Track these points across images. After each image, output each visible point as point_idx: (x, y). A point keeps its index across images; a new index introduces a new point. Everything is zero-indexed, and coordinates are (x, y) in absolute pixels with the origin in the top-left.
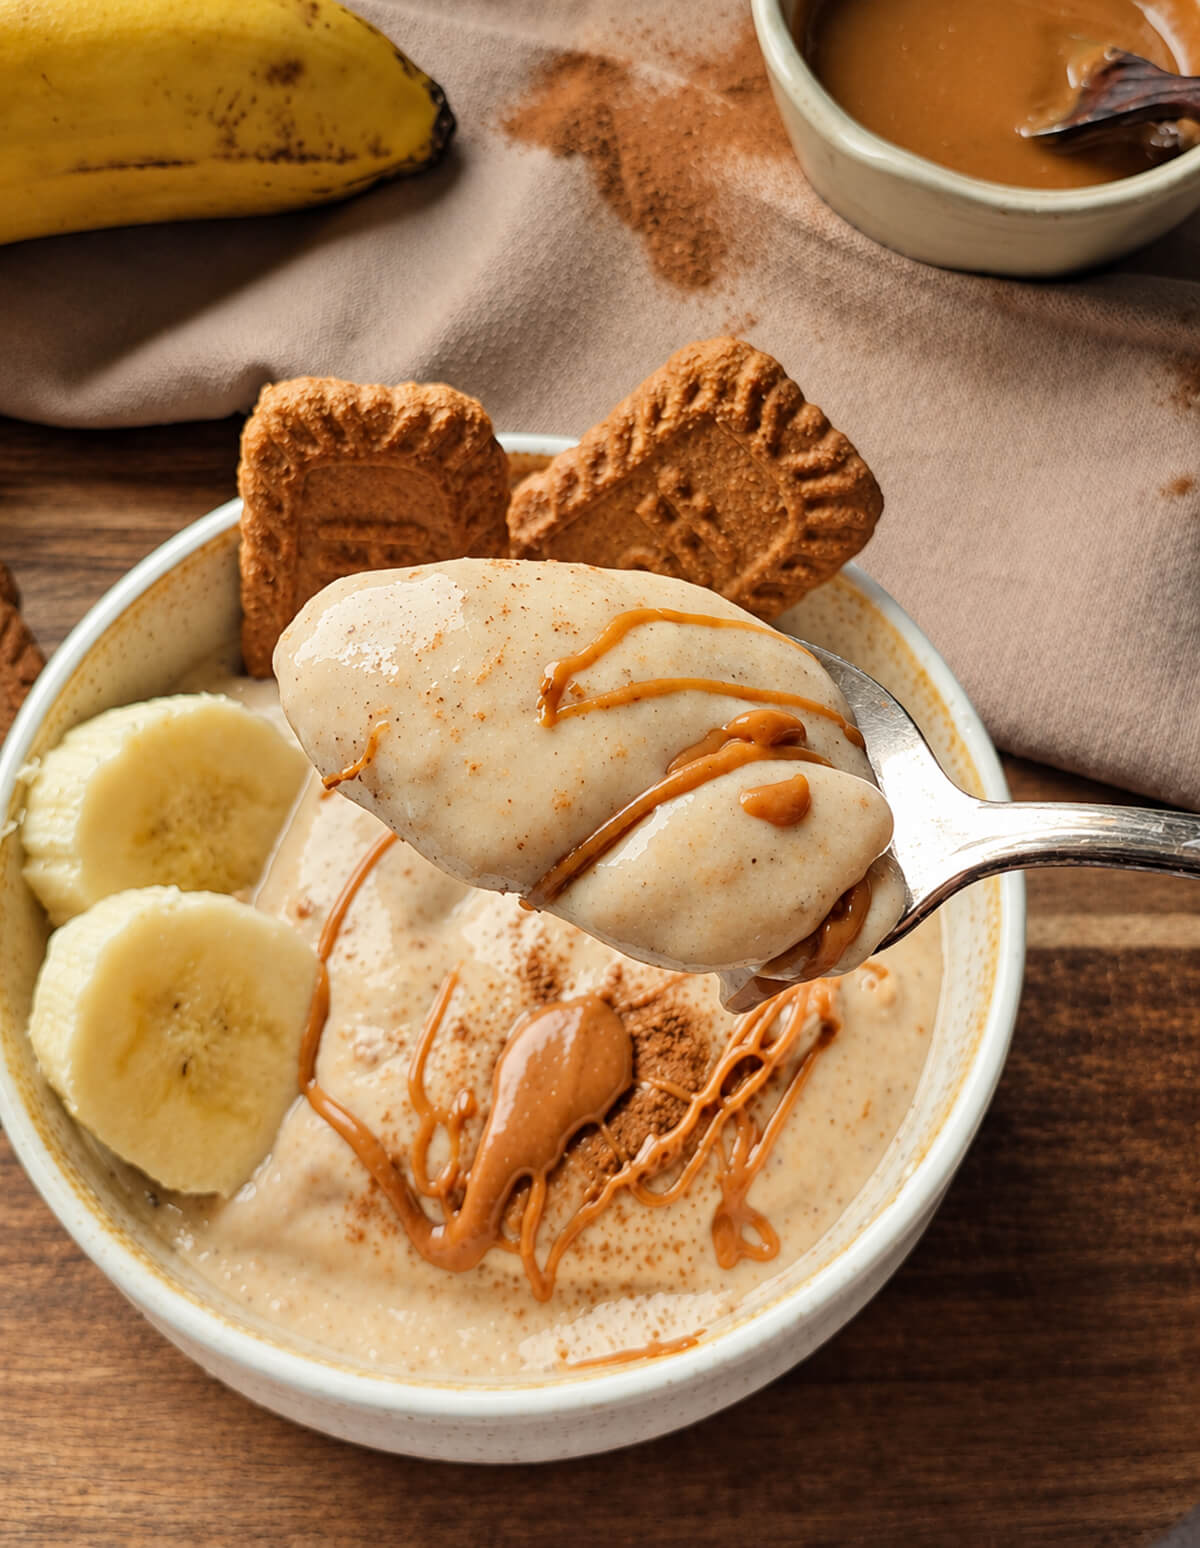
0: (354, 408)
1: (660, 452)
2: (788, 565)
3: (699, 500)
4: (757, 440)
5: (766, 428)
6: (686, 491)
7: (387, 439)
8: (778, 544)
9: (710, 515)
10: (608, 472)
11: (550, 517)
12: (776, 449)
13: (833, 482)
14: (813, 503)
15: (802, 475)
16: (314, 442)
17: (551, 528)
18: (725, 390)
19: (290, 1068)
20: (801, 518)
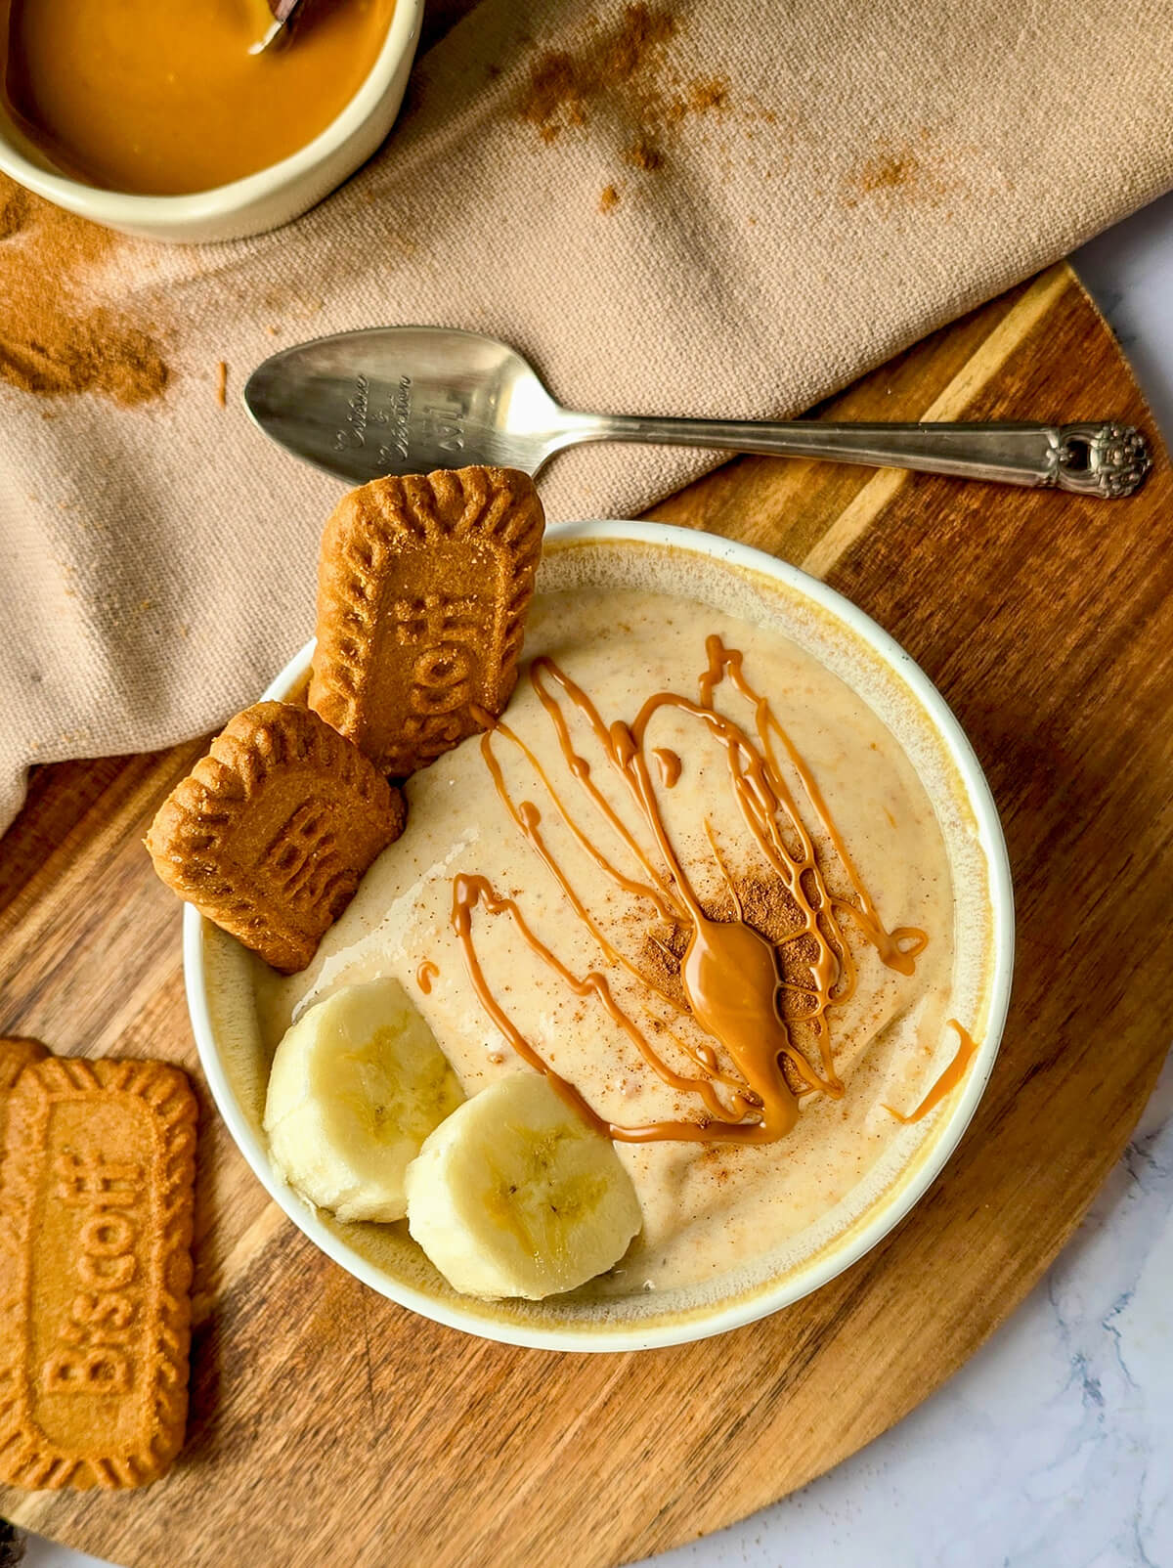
0: (210, 796)
1: (382, 607)
2: (518, 570)
3: (429, 601)
4: (433, 536)
5: (430, 525)
6: (419, 604)
7: (247, 788)
8: (501, 570)
9: (446, 600)
10: (362, 647)
11: (352, 704)
12: (447, 528)
13: (500, 503)
14: (499, 529)
15: (478, 522)
16: (211, 839)
17: (359, 709)
18: (385, 534)
19: (590, 1137)
20: (498, 544)
